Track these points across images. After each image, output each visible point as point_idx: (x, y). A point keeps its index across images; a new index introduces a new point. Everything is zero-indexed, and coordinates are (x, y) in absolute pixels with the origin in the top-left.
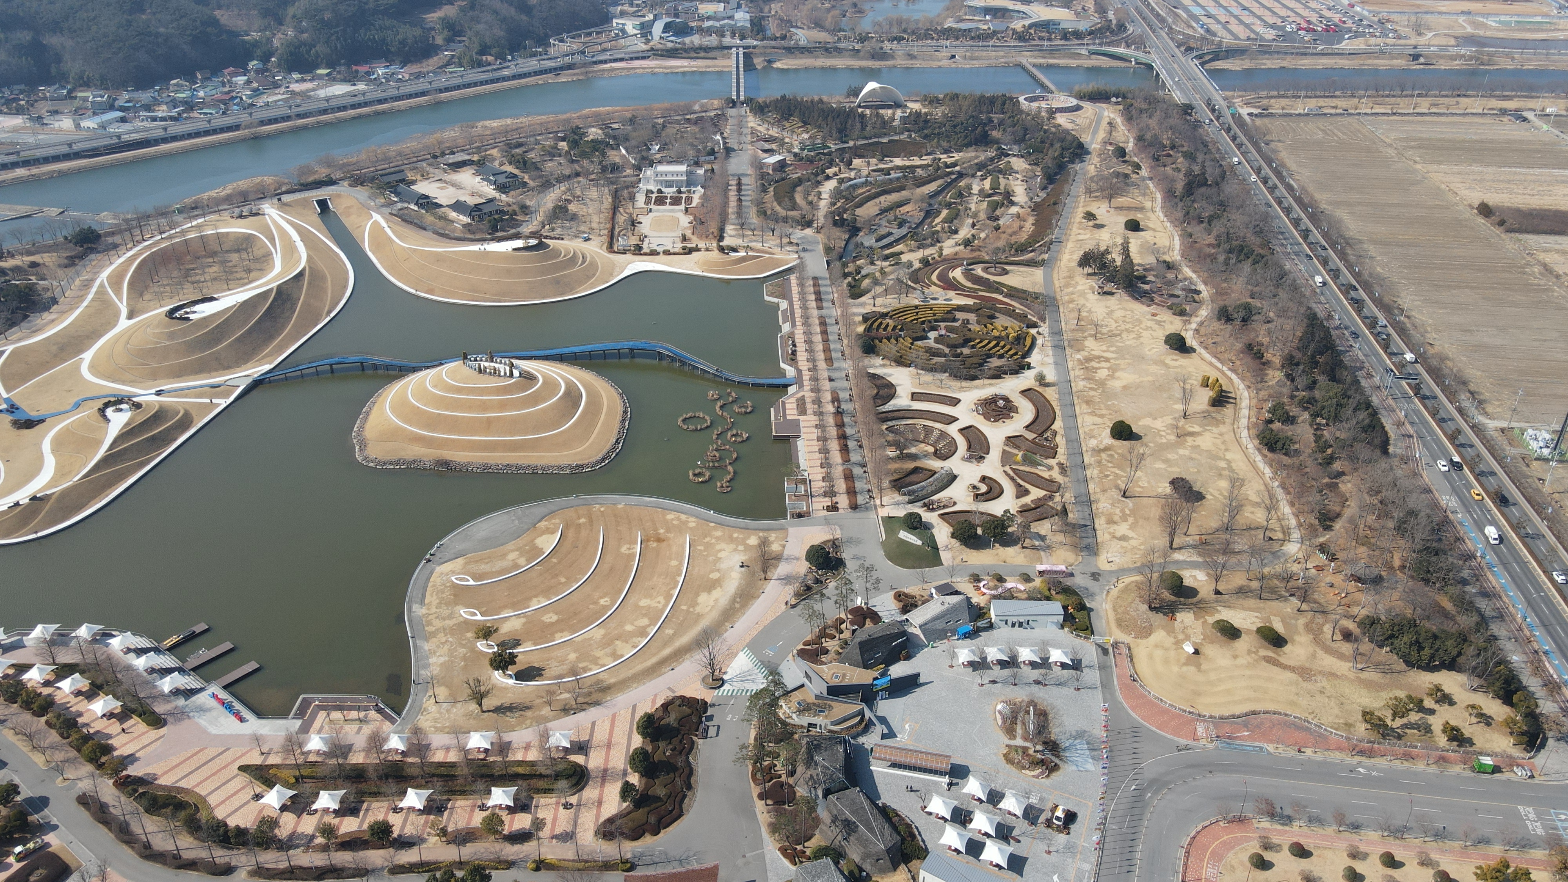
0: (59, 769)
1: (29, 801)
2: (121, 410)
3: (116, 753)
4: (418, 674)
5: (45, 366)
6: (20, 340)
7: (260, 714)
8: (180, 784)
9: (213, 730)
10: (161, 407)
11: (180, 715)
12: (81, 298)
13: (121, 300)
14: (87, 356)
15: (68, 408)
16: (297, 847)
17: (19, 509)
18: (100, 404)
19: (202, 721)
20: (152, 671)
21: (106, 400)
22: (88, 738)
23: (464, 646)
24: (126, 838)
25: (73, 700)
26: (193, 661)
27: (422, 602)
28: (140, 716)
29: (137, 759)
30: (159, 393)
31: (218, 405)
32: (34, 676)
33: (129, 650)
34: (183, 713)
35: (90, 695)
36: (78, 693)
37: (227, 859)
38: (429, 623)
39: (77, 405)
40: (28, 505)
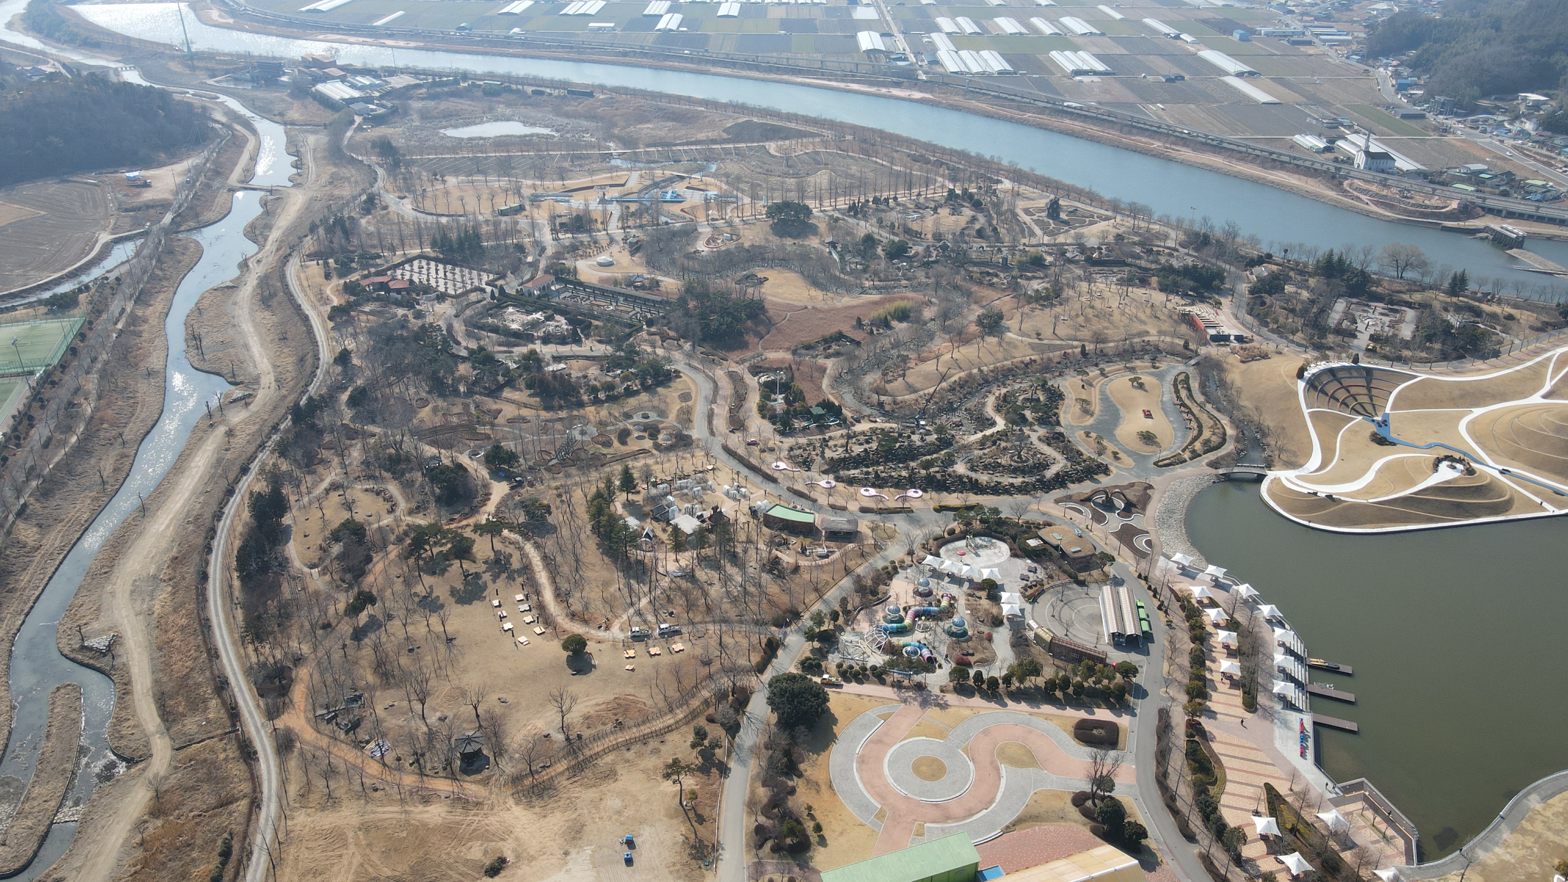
0: (1168, 682)
1: (1138, 687)
2: (1454, 468)
3: (1208, 703)
4: (1472, 849)
5: (1437, 403)
6: (1440, 373)
8: (1222, 758)
9: (1278, 744)
10: (1490, 484)
11: (1269, 715)
12: (1521, 361)
13: (1552, 379)
14: (1477, 412)
15: (1422, 444)
16: (1246, 871)
17: (1315, 498)
18: (1443, 452)
19: (1278, 731)
20: (1283, 670)
21: (1449, 453)
22: (1203, 679)
25: (1219, 648)
26: (1316, 688)
28: (1244, 693)
29: (1215, 718)
30: (1503, 472)
33: (1283, 645)
34: (1272, 715)
35: (1231, 653)
36: (1226, 647)
37: (1197, 831)
38: (1531, 820)
39: (1429, 447)
40: (1322, 499)
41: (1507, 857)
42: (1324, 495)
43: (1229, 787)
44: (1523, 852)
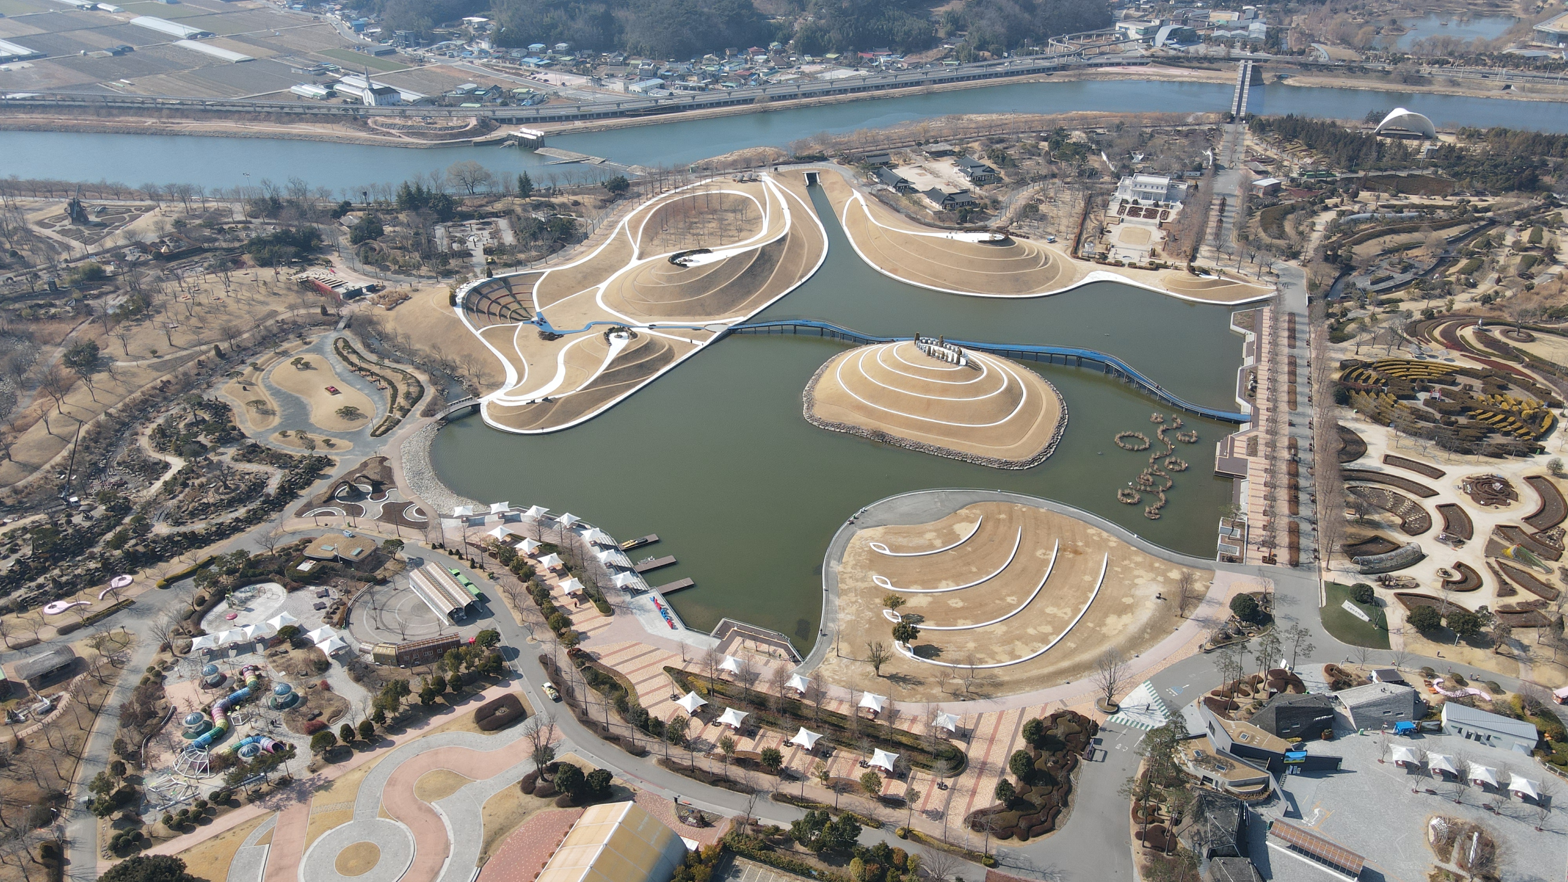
0: (530, 629)
1: (505, 649)
2: (621, 337)
3: (573, 628)
4: (825, 625)
5: (571, 290)
6: (556, 265)
7: (688, 626)
8: (617, 668)
9: (649, 630)
10: (651, 340)
11: (626, 609)
12: (606, 236)
13: (635, 242)
14: (603, 286)
15: (582, 328)
16: (700, 751)
17: (534, 406)
18: (606, 328)
19: (642, 619)
20: (610, 565)
21: (611, 326)
22: (554, 609)
23: (871, 610)
24: (571, 701)
25: (548, 575)
26: (642, 566)
27: (840, 560)
28: (595, 601)
29: (589, 638)
30: (651, 327)
31: (697, 346)
32: (524, 548)
33: (595, 544)
34: (628, 608)
35: (562, 574)
36: (553, 570)
37: (643, 743)
38: (843, 581)
39: (589, 327)
40: (541, 404)
41: (849, 617)
42: (540, 400)
43: (640, 689)
44: (855, 607)
